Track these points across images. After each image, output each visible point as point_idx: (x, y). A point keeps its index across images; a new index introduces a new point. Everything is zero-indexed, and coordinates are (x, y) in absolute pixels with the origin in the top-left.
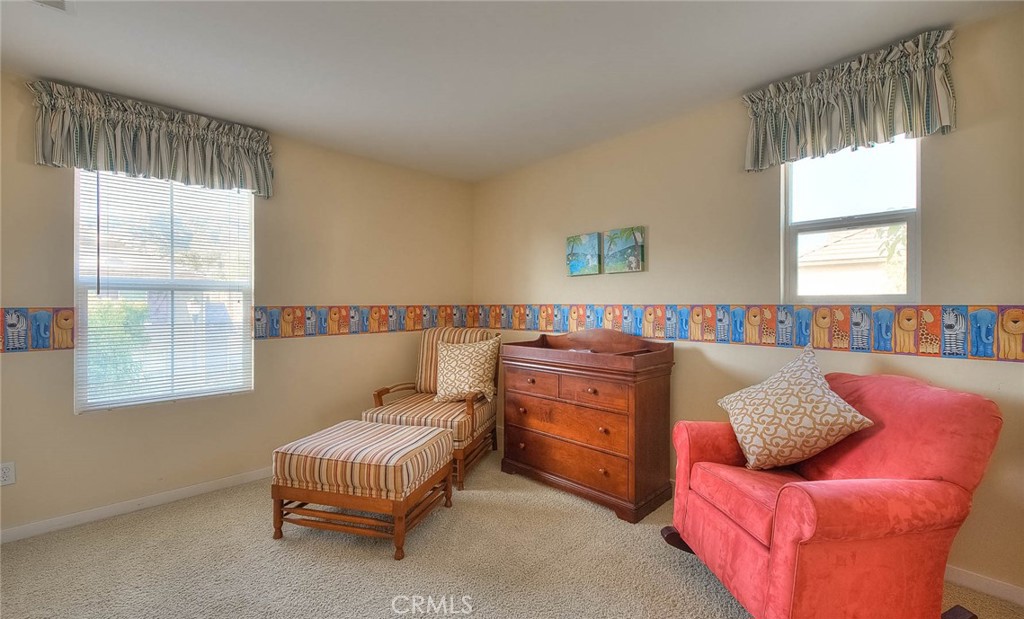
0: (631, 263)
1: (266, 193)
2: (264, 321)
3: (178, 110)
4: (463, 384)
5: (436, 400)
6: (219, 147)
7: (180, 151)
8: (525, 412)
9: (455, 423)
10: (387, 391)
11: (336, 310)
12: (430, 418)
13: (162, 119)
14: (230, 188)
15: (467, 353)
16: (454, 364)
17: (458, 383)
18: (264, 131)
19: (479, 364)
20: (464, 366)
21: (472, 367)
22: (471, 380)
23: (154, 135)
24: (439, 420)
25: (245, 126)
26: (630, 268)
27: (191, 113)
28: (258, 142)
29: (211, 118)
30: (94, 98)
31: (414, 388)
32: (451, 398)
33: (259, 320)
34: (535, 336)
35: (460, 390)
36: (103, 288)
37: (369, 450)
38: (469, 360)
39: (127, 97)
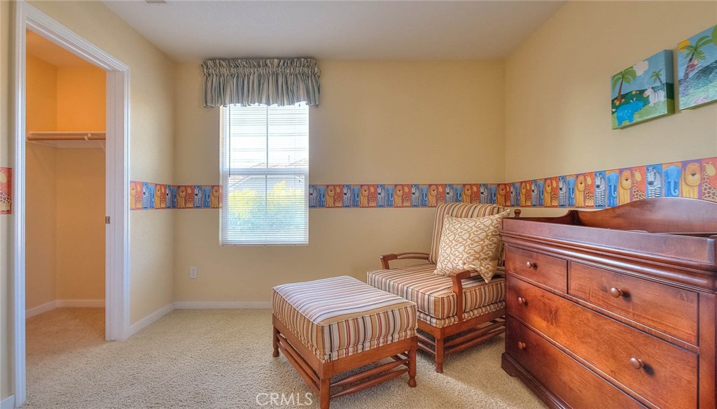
1: (315, 103)
2: (315, 195)
3: (262, 58)
4: (457, 259)
5: (435, 271)
6: (286, 77)
7: (266, 85)
8: (526, 303)
9: (432, 299)
10: (394, 257)
11: (366, 188)
12: (412, 287)
13: (254, 66)
14: (293, 103)
15: (466, 227)
16: (451, 238)
17: (453, 258)
18: (314, 59)
19: (477, 239)
20: (461, 240)
21: (469, 242)
22: (466, 256)
23: (251, 77)
24: (418, 292)
25: (299, 58)
27: (269, 58)
28: (308, 67)
29: (279, 59)
30: (224, 64)
31: (427, 259)
32: (448, 273)
33: (311, 194)
34: (563, 212)
35: (455, 265)
36: (233, 174)
37: (312, 304)
38: (467, 235)
39: (237, 59)
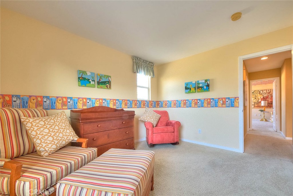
0: (107, 86)
26: (108, 88)
